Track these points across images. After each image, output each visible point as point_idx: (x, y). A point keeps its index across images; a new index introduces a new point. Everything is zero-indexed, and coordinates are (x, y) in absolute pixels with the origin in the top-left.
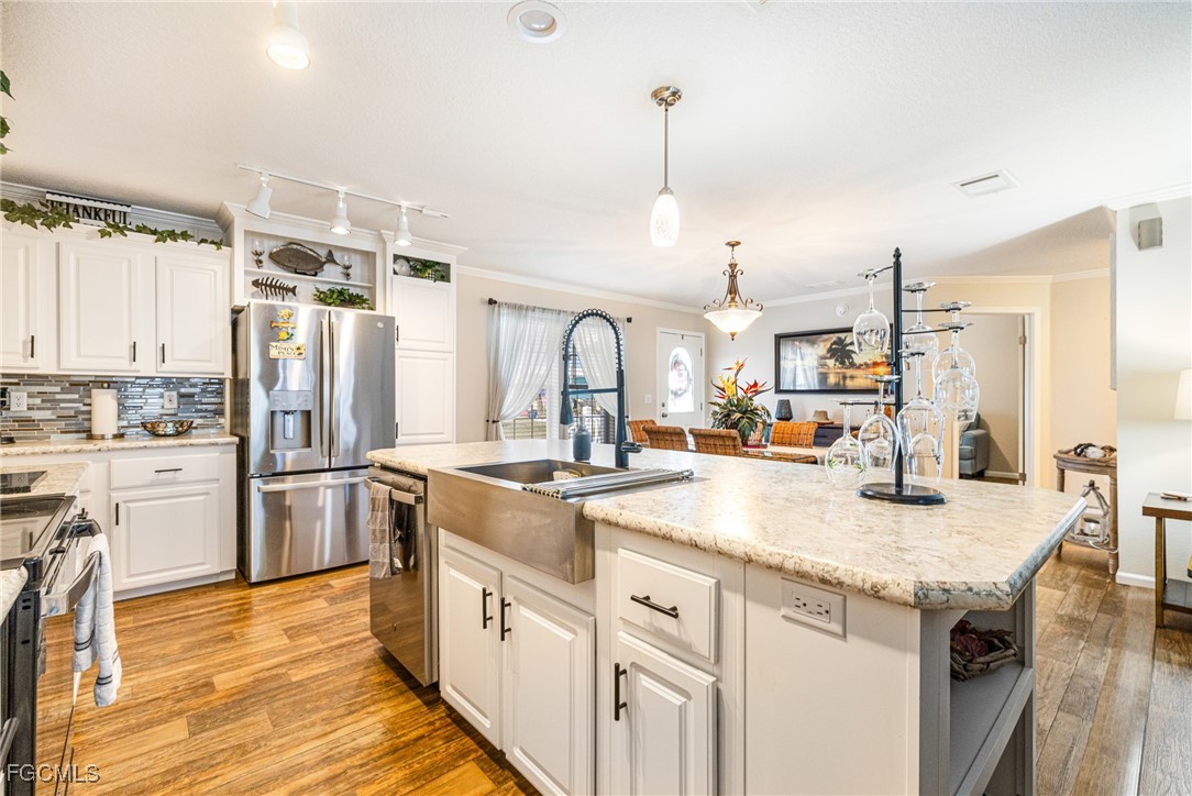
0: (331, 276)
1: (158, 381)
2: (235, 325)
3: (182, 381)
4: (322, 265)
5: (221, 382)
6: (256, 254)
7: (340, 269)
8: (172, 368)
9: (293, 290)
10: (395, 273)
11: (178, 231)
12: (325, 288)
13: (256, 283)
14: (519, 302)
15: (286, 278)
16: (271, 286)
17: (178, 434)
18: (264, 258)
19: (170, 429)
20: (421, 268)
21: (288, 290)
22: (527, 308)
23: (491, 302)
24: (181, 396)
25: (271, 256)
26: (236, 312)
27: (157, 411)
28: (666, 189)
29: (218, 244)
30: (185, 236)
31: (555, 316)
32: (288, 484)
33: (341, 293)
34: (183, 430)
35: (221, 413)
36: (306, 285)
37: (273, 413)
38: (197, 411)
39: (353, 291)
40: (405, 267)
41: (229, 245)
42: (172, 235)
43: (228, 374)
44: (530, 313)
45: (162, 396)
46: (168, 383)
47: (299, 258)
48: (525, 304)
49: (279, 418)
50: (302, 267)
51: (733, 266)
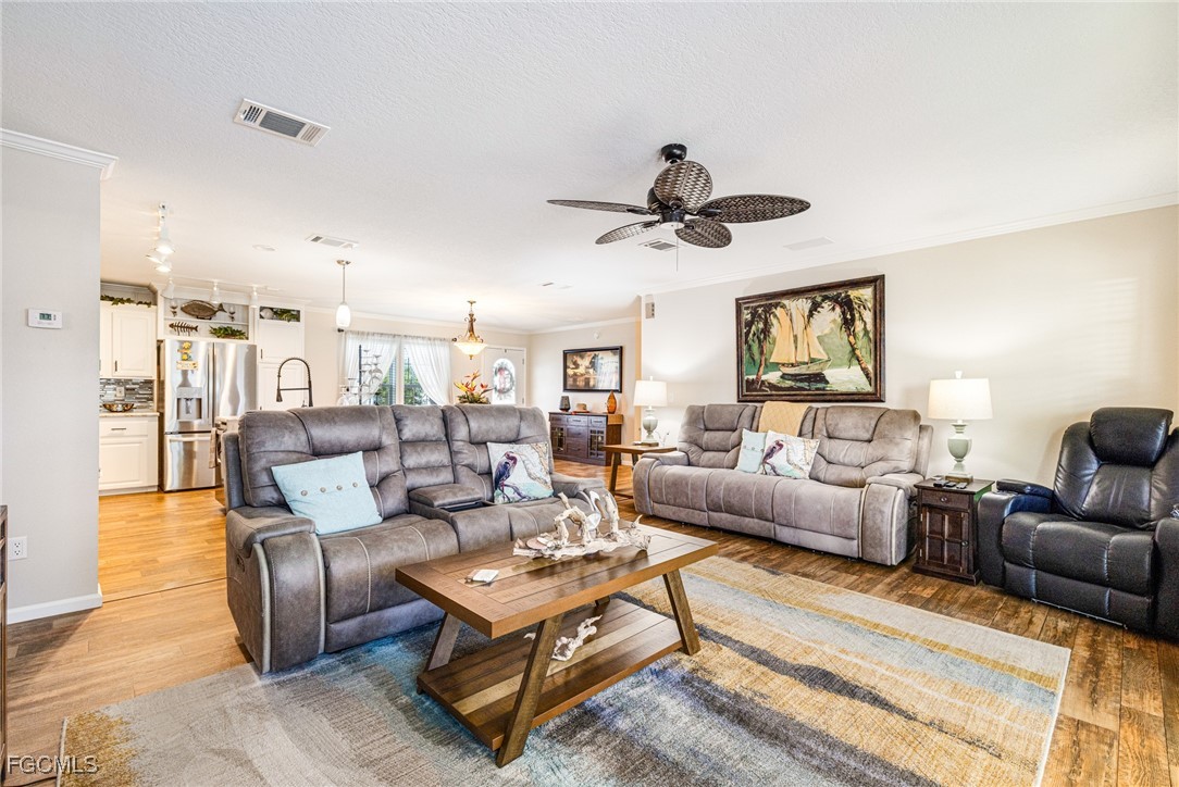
0: (221, 320)
1: (112, 381)
2: (159, 349)
3: (127, 381)
4: (215, 313)
5: (151, 382)
6: (174, 308)
7: (228, 314)
8: (122, 374)
9: (196, 329)
10: (261, 317)
11: (125, 299)
12: (217, 327)
13: (172, 326)
14: (361, 330)
15: (191, 321)
16: (181, 327)
17: (125, 411)
18: (178, 310)
19: (120, 408)
20: (281, 314)
21: (192, 328)
22: (368, 334)
23: (339, 330)
24: (127, 389)
25: (182, 309)
26: (160, 342)
27: (113, 398)
28: (343, 303)
29: (149, 304)
30: (129, 301)
31: (390, 339)
32: (196, 438)
33: (226, 329)
34: (127, 408)
35: (152, 400)
36: (204, 325)
37: (179, 400)
38: (137, 398)
39: (235, 328)
40: (269, 313)
41: (156, 304)
42: (122, 301)
43: (155, 378)
44: (370, 337)
45: (115, 389)
46: (118, 382)
47: (201, 310)
48: (366, 330)
49: (183, 403)
50: (202, 314)
51: (471, 315)
